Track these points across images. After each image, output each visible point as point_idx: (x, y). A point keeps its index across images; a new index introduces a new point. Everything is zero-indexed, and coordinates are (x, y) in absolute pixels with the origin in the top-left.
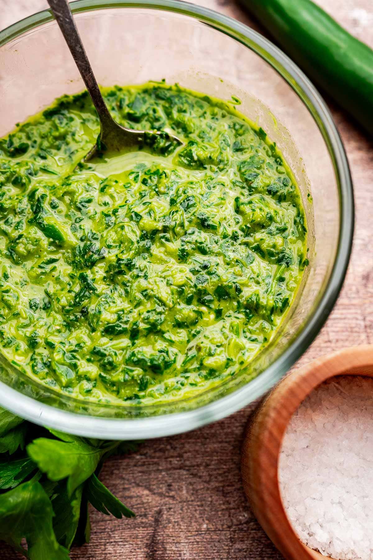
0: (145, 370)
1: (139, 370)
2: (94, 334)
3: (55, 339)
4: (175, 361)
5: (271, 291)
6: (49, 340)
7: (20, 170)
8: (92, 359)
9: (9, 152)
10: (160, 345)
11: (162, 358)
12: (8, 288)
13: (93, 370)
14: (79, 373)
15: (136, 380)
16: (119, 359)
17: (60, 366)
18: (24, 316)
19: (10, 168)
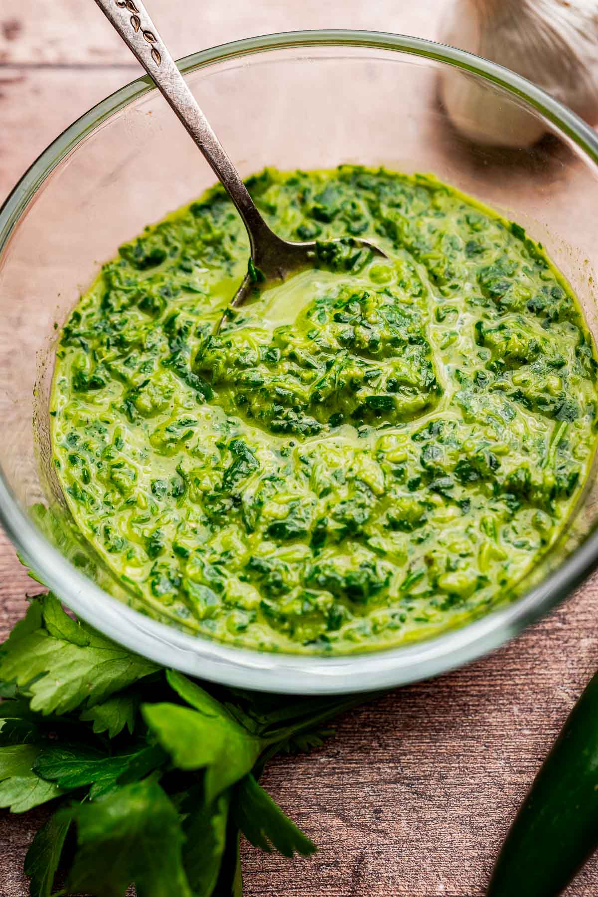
0: (337, 596)
1: (327, 596)
2: (250, 536)
3: (189, 544)
4: (387, 583)
5: (547, 463)
6: (179, 545)
7: (151, 288)
8: (248, 576)
9: (137, 263)
10: (362, 555)
11: (365, 575)
12: (121, 461)
13: (251, 595)
14: (228, 598)
15: (321, 612)
16: (292, 578)
17: (195, 586)
18: (144, 504)
19: (136, 285)
